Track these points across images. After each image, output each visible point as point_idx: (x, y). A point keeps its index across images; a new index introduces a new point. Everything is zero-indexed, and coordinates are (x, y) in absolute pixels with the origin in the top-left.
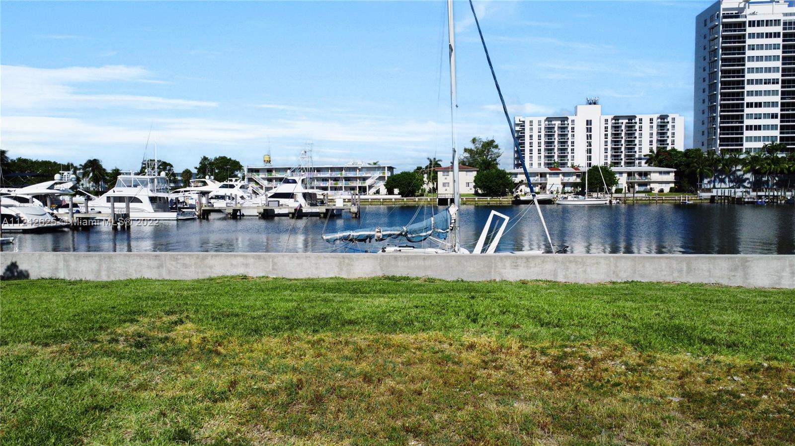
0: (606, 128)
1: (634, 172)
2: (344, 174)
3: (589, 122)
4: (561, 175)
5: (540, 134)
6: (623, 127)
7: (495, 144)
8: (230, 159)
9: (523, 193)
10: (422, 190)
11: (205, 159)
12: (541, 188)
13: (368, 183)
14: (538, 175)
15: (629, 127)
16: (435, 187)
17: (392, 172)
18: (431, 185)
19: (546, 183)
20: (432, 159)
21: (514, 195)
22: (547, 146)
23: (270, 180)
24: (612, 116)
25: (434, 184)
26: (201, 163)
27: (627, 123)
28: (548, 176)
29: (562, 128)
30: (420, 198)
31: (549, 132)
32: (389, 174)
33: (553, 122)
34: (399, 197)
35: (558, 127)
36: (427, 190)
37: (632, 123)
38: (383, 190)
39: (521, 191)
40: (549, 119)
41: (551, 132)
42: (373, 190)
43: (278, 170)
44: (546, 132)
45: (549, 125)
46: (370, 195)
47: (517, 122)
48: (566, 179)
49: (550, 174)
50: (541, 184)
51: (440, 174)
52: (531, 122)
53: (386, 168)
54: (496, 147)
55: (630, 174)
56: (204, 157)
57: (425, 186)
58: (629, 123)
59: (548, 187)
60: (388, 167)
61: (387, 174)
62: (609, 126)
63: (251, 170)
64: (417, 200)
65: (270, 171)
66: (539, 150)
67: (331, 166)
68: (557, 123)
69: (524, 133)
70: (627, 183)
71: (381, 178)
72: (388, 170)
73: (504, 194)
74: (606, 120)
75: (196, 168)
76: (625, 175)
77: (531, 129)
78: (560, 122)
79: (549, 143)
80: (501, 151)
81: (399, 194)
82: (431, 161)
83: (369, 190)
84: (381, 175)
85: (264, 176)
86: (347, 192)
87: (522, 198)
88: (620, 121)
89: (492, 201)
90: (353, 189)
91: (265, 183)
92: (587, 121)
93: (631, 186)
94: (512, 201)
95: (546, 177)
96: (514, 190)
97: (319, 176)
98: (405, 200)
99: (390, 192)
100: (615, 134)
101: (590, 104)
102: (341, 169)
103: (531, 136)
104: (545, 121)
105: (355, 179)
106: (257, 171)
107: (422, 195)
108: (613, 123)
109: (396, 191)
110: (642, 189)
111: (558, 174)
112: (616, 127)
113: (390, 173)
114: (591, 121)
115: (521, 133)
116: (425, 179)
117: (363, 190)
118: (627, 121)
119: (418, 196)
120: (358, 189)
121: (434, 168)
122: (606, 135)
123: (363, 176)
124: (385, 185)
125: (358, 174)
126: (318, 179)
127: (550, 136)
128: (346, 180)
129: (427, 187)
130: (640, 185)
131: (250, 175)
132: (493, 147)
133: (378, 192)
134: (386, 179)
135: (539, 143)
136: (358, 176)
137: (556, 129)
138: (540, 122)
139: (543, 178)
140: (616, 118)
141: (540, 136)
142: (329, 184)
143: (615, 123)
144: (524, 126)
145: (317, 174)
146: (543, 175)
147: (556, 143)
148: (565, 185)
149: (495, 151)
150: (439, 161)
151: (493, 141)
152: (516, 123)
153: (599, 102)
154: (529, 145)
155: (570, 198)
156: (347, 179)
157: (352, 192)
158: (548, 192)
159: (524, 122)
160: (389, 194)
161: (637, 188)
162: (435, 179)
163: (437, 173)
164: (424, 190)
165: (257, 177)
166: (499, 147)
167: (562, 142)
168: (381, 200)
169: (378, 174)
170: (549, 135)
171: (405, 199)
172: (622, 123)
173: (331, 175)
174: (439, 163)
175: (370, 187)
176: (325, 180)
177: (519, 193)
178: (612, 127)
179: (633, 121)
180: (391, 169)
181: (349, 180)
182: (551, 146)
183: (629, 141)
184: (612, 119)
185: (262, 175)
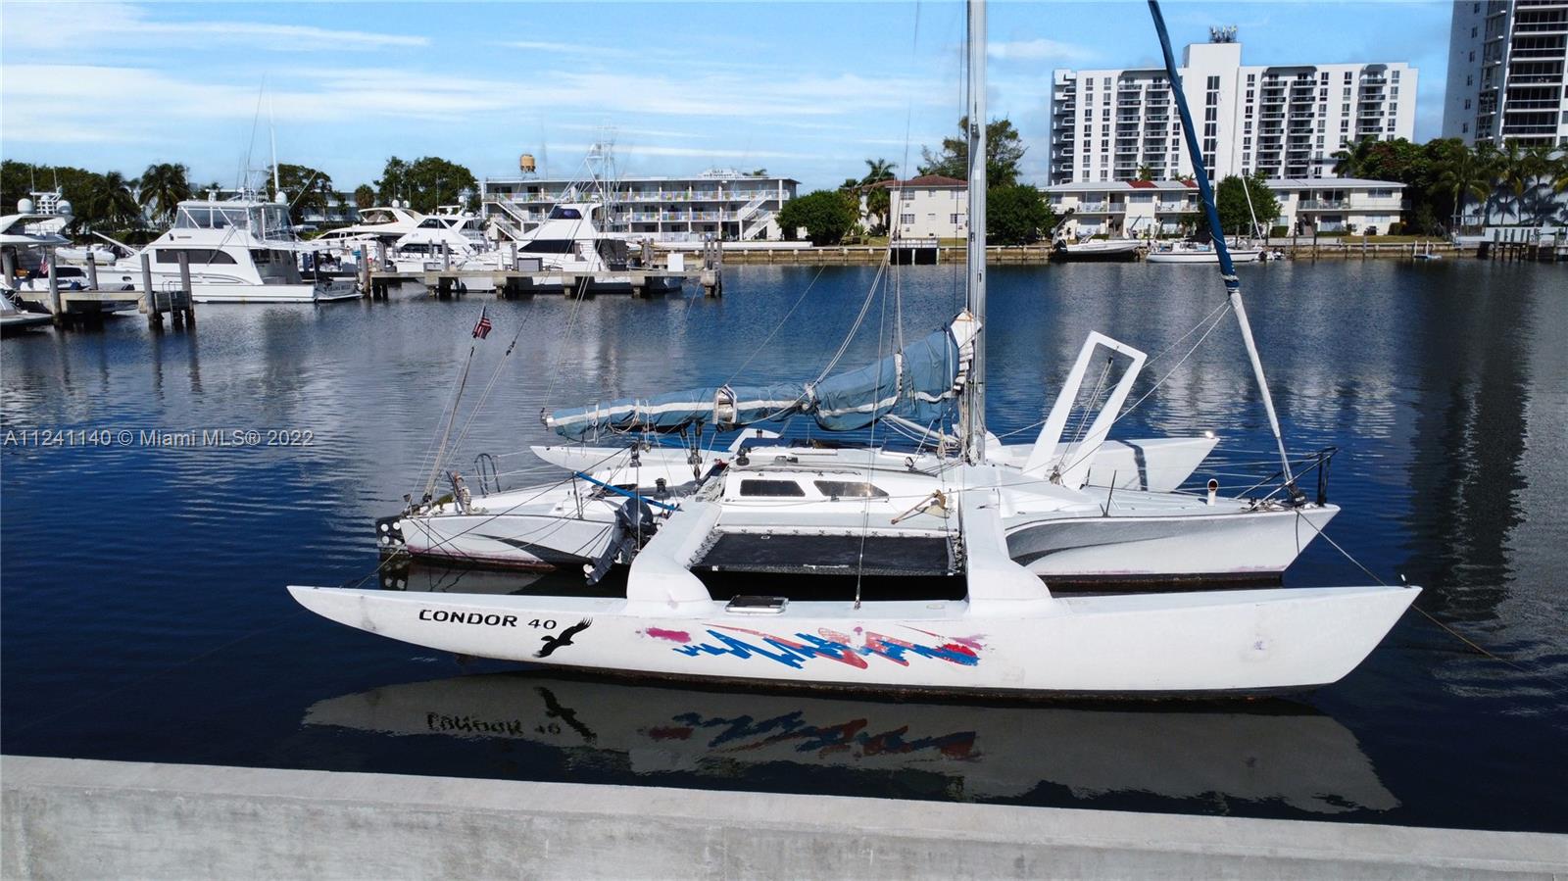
0: (1250, 94)
1: (1315, 191)
2: (691, 196)
3: (1213, 82)
4: (1155, 198)
5: (1107, 107)
6: (1286, 93)
7: (1012, 129)
8: (449, 163)
9: (1072, 237)
10: (856, 229)
11: (396, 163)
12: (1111, 226)
13: (742, 215)
14: (1105, 198)
15: (1299, 92)
16: (884, 224)
17: (793, 192)
18: (875, 220)
19: (1123, 216)
20: (877, 163)
21: (1055, 242)
22: (1121, 135)
23: (535, 209)
24: (1264, 68)
25: (881, 217)
26: (387, 172)
27: (1295, 83)
28: (1127, 199)
29: (1154, 95)
30: (850, 248)
31: (1126, 103)
32: (787, 197)
33: (1137, 82)
34: (808, 245)
35: (1147, 93)
36: (867, 228)
37: (1305, 83)
38: (775, 231)
39: (1069, 232)
40: (1129, 76)
41: (1132, 103)
42: (753, 231)
43: (551, 187)
44: (1121, 103)
45: (1127, 87)
46: (746, 242)
47: (1060, 81)
48: (1166, 207)
49: (1133, 195)
50: (1111, 217)
51: (895, 196)
52: (1090, 81)
53: (781, 182)
54: (1014, 136)
55: (1304, 195)
56: (394, 159)
57: (862, 222)
58: (1299, 83)
59: (1127, 224)
60: (784, 181)
61: (783, 196)
62: (1257, 89)
63: (493, 188)
64: (845, 252)
65: (533, 189)
66: (1105, 143)
67: (664, 179)
68: (1145, 84)
69: (1073, 106)
70: (1298, 214)
71: (770, 205)
72: (784, 188)
73: (1032, 239)
74: (1251, 78)
75: (377, 183)
76: (1294, 198)
77: (1089, 98)
78: (1151, 82)
79: (1127, 128)
80: (1023, 146)
81: (808, 239)
82: (874, 167)
83: (744, 231)
84: (770, 198)
85: (520, 201)
86: (697, 235)
87: (1071, 248)
88: (1281, 79)
89: (1006, 254)
90: (710, 227)
91: (525, 216)
92: (1210, 79)
93: (1305, 220)
94: (1050, 254)
95: (1122, 201)
96: (1053, 230)
97: (638, 199)
98: (821, 252)
99: (789, 234)
100: (1269, 108)
101: (1218, 41)
102: (683, 185)
103: (1088, 113)
104: (1120, 79)
105: (714, 206)
106: (507, 189)
107: (856, 241)
108: (1265, 84)
109: (802, 232)
110: (1330, 227)
111: (1149, 195)
112: (1272, 93)
113: (788, 194)
114: (1217, 78)
115: (1067, 106)
116: (863, 207)
117: (731, 230)
118: (1296, 78)
119: (847, 244)
120: (720, 229)
121: (879, 185)
122: (1249, 110)
123: (732, 199)
124: (777, 220)
125: (721, 196)
126: (636, 207)
127: (1128, 113)
128: (694, 210)
129: (867, 223)
130: (1326, 218)
131: (493, 198)
132: (1007, 137)
133: (763, 235)
134: (781, 207)
135: (1106, 128)
136: (720, 200)
137: (1142, 97)
138: (1108, 81)
139: (1117, 205)
140: (1273, 73)
141: (1106, 113)
142: (659, 217)
143: (1270, 84)
144: (1074, 91)
145: (633, 197)
146: (1116, 197)
147: (1141, 128)
148: (1162, 217)
149: (1012, 144)
150: (889, 166)
151: (1006, 124)
152: (1057, 83)
153: (1238, 38)
154: (1083, 133)
155: (1177, 248)
156: (699, 207)
157: (709, 235)
158: (1125, 235)
159: (1074, 81)
160: (787, 240)
161: (1320, 226)
162: (881, 206)
163: (889, 194)
164: (860, 231)
165: (507, 202)
166: (1020, 137)
167: (1153, 126)
168: (771, 252)
169: (762, 196)
170: (1126, 111)
171: (821, 249)
172: (1285, 83)
173: (662, 197)
174: (891, 170)
175: (747, 224)
176: (651, 208)
177: (1064, 237)
178: (1263, 91)
179: (1309, 79)
180: (790, 184)
181: (701, 210)
182: (1130, 134)
183: (1297, 123)
184: (1264, 75)
185: (518, 198)
